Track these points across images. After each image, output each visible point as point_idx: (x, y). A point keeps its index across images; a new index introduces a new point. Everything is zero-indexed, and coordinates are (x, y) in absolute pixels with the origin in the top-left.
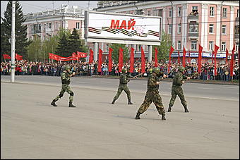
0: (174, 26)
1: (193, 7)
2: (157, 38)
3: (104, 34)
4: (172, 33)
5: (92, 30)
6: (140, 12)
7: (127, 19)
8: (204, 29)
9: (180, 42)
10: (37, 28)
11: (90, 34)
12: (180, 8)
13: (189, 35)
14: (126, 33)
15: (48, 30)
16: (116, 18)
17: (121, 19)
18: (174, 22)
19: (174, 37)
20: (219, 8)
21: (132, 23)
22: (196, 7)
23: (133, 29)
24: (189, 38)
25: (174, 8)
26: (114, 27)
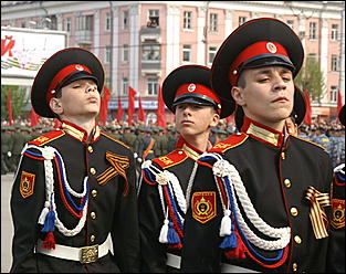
0: (115, 51)
1: (151, 12)
4: (111, 61)
9: (126, 80)
12: (126, 13)
13: (142, 66)
18: (115, 44)
19: (115, 71)
20: (202, 13)
21: (9, 44)
22: (157, 12)
23: (10, 55)
24: (143, 71)
25: (115, 12)
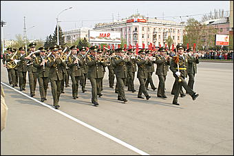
0: (127, 36)
1: (135, 27)
2: (119, 41)
3: (97, 39)
4: (126, 38)
5: (91, 38)
6: (112, 30)
7: (107, 33)
8: (140, 37)
9: (130, 42)
10: (69, 38)
11: (91, 40)
12: (130, 28)
13: (134, 39)
14: (106, 39)
15: (74, 38)
16: (102, 33)
17: (104, 33)
18: (127, 34)
19: (127, 40)
21: (109, 35)
23: (109, 37)
25: (127, 28)
26: (101, 36)
